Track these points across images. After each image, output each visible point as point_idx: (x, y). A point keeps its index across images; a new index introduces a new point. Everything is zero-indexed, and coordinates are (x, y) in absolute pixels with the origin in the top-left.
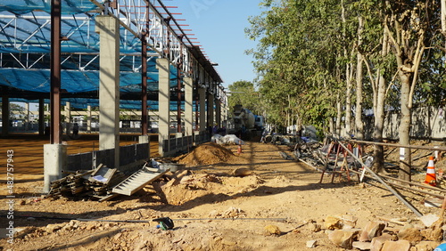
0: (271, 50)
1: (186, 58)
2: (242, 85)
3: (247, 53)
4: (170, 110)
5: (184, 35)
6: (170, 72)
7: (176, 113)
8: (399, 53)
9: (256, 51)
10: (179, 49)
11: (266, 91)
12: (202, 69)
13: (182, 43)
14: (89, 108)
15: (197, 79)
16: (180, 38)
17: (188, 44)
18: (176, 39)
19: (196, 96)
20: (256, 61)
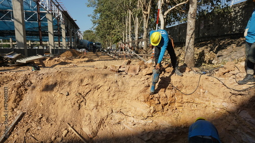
0: (99, 15)
1: (61, 16)
2: (89, 31)
3: (89, 16)
4: (54, 41)
5: (59, 5)
6: (53, 22)
7: (58, 43)
8: (143, 6)
9: (92, 15)
10: (57, 12)
11: (98, 33)
12: (69, 22)
13: (59, 9)
14: (11, 40)
15: (68, 26)
16: (57, 6)
17: (62, 10)
18: (56, 7)
19: (67, 34)
20: (92, 19)
